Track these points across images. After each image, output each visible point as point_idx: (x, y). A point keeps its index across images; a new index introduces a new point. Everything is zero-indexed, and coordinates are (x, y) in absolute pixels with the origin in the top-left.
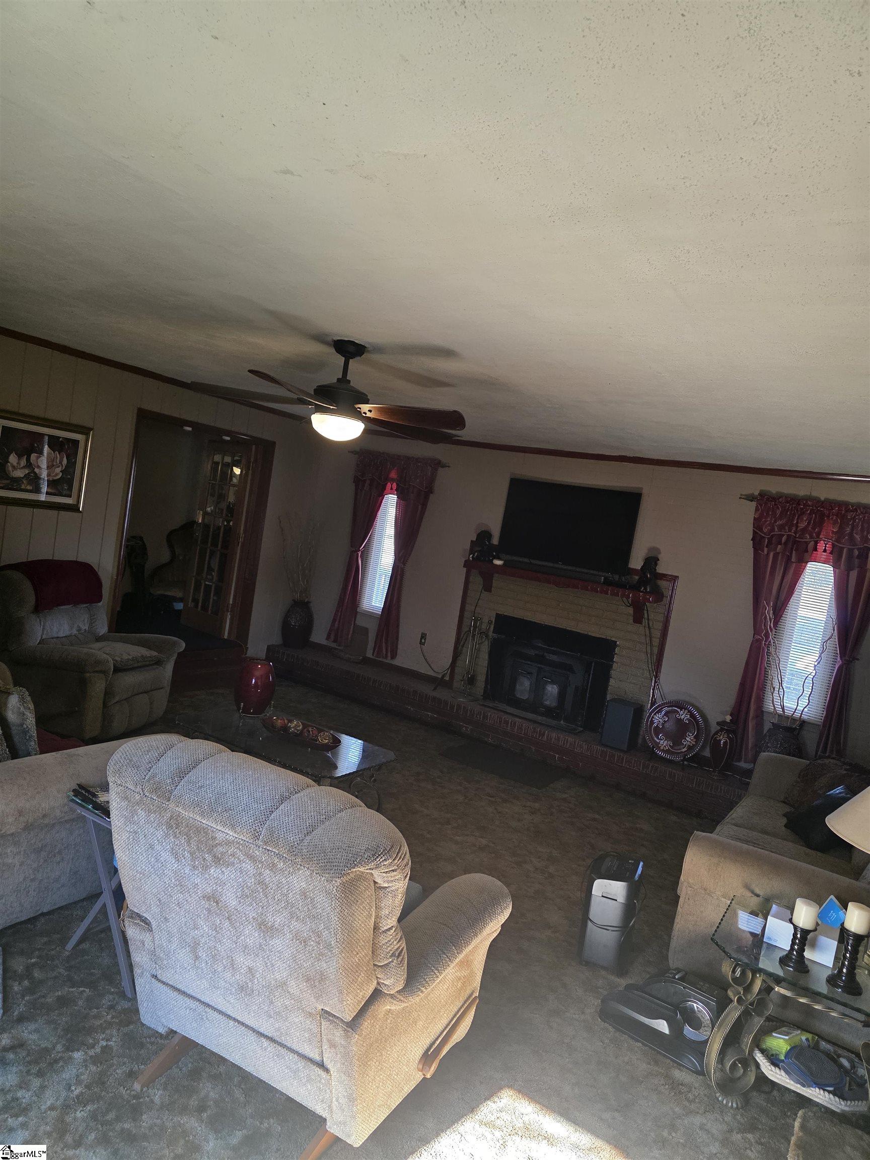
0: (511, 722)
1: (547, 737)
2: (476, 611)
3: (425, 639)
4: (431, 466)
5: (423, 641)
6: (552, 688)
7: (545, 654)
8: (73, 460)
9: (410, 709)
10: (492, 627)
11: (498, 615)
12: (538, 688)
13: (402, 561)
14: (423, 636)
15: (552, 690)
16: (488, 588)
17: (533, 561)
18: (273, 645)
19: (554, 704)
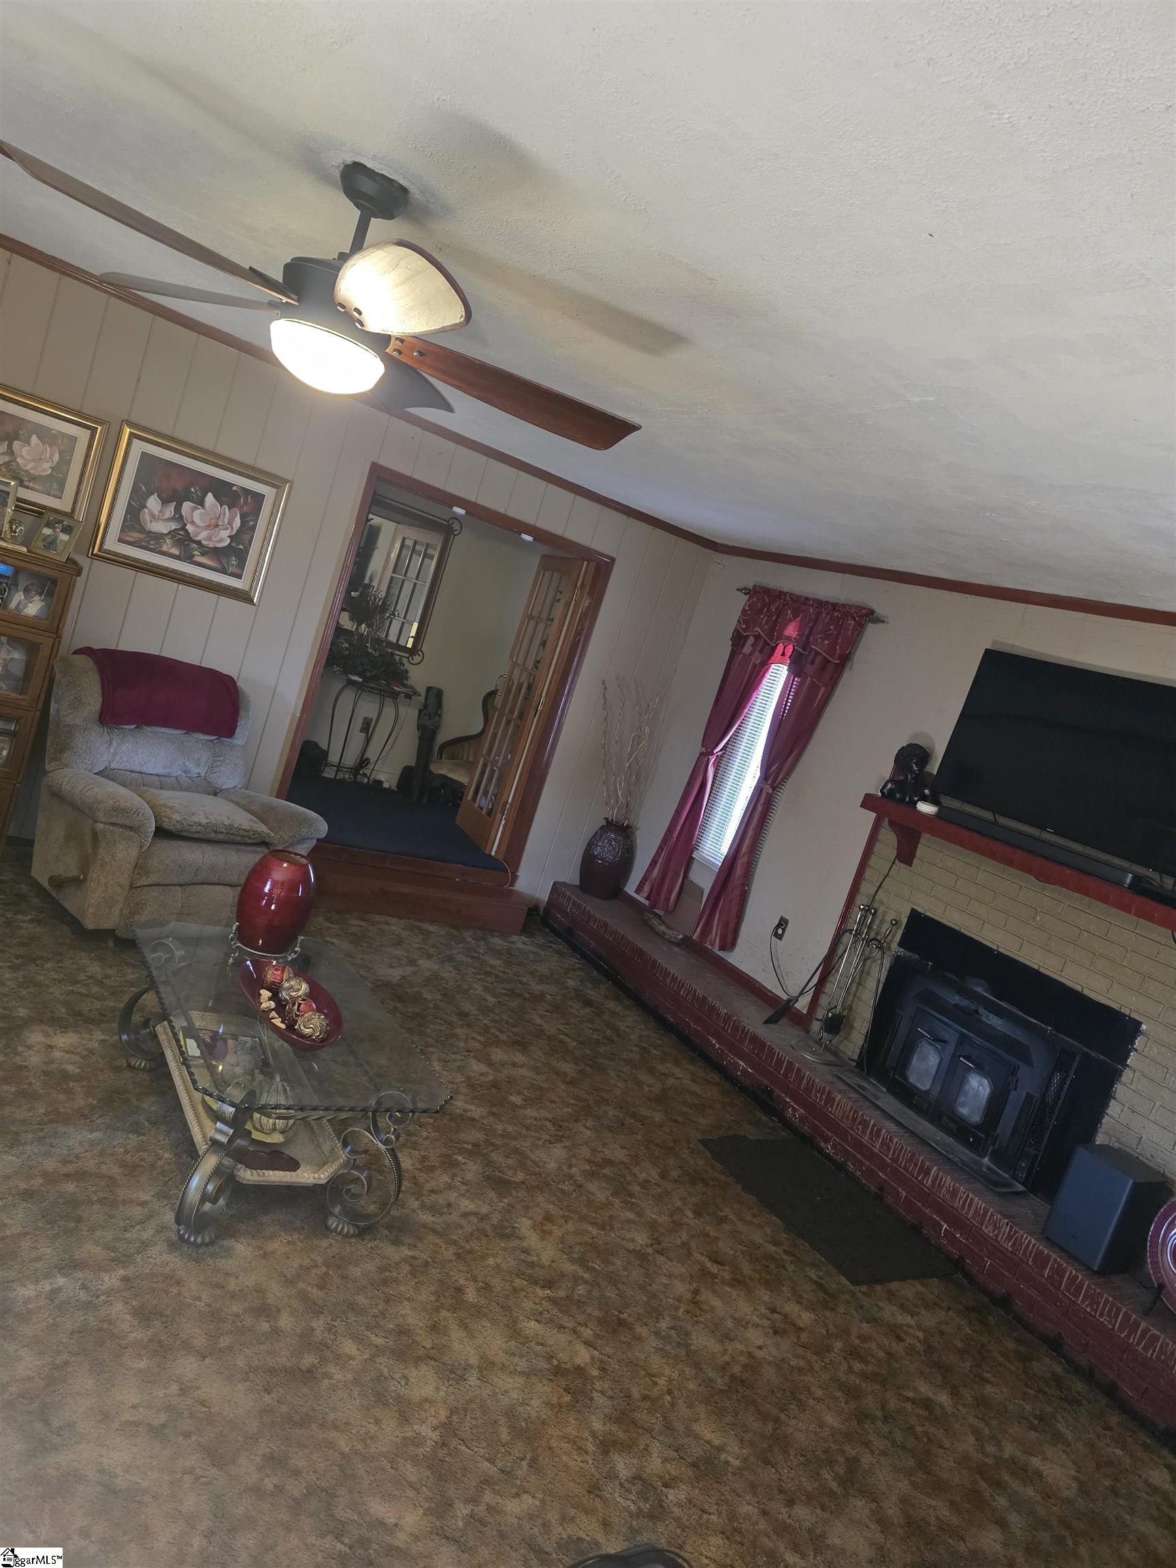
0: (874, 1125)
1: (934, 1181)
2: (876, 897)
3: (784, 930)
4: (855, 619)
5: (780, 931)
6: (981, 1084)
7: (981, 1010)
8: (252, 523)
9: (715, 1044)
10: (900, 933)
11: (914, 914)
12: (951, 1076)
13: (770, 782)
14: (783, 923)
15: (978, 1087)
16: (906, 855)
17: (1002, 820)
18: (564, 884)
19: (976, 1118)
